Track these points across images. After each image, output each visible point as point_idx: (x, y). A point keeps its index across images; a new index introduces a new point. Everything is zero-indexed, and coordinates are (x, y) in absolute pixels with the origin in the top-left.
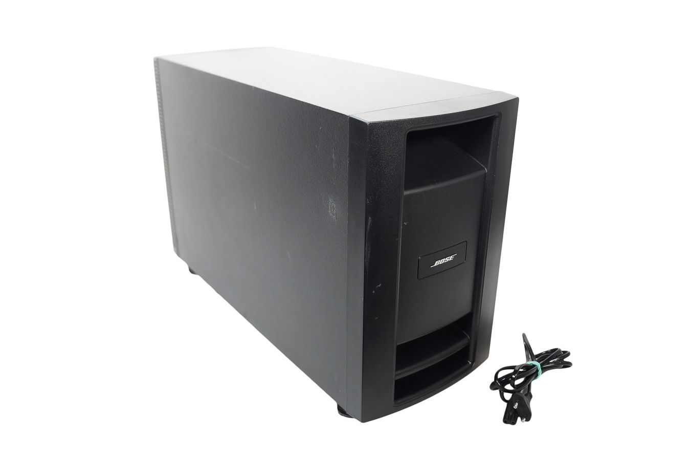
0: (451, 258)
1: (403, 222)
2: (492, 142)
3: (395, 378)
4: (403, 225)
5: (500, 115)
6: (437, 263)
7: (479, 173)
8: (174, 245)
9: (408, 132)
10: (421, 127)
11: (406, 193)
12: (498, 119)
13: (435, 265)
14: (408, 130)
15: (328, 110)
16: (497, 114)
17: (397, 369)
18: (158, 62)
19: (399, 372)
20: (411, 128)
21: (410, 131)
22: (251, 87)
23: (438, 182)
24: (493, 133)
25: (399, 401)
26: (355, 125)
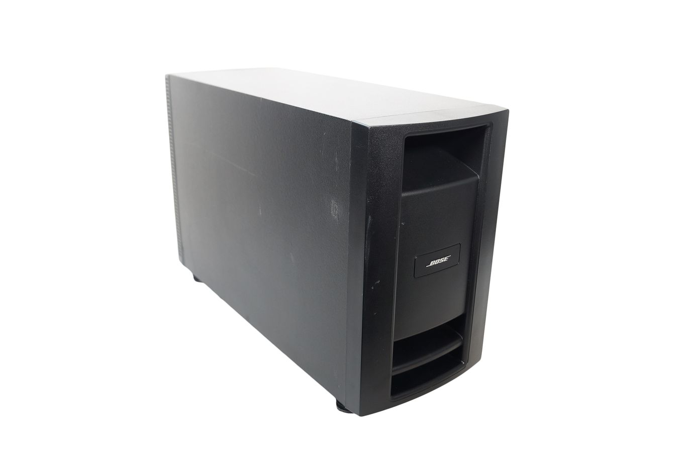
0: (445, 259)
1: (401, 222)
2: (484, 150)
3: (392, 374)
4: (400, 224)
5: (492, 124)
6: (432, 263)
7: (472, 180)
8: (179, 254)
9: (406, 137)
10: (418, 132)
11: (404, 195)
12: (489, 128)
13: (431, 265)
14: (406, 135)
15: (332, 116)
16: (488, 124)
17: (394, 365)
18: (169, 79)
19: (396, 368)
20: (409, 134)
21: (408, 136)
22: (260, 98)
23: (433, 186)
24: (485, 141)
25: (396, 397)
26: (358, 130)
